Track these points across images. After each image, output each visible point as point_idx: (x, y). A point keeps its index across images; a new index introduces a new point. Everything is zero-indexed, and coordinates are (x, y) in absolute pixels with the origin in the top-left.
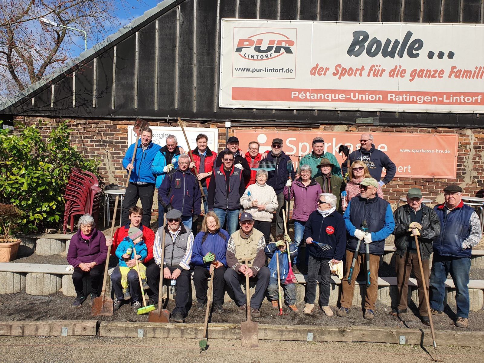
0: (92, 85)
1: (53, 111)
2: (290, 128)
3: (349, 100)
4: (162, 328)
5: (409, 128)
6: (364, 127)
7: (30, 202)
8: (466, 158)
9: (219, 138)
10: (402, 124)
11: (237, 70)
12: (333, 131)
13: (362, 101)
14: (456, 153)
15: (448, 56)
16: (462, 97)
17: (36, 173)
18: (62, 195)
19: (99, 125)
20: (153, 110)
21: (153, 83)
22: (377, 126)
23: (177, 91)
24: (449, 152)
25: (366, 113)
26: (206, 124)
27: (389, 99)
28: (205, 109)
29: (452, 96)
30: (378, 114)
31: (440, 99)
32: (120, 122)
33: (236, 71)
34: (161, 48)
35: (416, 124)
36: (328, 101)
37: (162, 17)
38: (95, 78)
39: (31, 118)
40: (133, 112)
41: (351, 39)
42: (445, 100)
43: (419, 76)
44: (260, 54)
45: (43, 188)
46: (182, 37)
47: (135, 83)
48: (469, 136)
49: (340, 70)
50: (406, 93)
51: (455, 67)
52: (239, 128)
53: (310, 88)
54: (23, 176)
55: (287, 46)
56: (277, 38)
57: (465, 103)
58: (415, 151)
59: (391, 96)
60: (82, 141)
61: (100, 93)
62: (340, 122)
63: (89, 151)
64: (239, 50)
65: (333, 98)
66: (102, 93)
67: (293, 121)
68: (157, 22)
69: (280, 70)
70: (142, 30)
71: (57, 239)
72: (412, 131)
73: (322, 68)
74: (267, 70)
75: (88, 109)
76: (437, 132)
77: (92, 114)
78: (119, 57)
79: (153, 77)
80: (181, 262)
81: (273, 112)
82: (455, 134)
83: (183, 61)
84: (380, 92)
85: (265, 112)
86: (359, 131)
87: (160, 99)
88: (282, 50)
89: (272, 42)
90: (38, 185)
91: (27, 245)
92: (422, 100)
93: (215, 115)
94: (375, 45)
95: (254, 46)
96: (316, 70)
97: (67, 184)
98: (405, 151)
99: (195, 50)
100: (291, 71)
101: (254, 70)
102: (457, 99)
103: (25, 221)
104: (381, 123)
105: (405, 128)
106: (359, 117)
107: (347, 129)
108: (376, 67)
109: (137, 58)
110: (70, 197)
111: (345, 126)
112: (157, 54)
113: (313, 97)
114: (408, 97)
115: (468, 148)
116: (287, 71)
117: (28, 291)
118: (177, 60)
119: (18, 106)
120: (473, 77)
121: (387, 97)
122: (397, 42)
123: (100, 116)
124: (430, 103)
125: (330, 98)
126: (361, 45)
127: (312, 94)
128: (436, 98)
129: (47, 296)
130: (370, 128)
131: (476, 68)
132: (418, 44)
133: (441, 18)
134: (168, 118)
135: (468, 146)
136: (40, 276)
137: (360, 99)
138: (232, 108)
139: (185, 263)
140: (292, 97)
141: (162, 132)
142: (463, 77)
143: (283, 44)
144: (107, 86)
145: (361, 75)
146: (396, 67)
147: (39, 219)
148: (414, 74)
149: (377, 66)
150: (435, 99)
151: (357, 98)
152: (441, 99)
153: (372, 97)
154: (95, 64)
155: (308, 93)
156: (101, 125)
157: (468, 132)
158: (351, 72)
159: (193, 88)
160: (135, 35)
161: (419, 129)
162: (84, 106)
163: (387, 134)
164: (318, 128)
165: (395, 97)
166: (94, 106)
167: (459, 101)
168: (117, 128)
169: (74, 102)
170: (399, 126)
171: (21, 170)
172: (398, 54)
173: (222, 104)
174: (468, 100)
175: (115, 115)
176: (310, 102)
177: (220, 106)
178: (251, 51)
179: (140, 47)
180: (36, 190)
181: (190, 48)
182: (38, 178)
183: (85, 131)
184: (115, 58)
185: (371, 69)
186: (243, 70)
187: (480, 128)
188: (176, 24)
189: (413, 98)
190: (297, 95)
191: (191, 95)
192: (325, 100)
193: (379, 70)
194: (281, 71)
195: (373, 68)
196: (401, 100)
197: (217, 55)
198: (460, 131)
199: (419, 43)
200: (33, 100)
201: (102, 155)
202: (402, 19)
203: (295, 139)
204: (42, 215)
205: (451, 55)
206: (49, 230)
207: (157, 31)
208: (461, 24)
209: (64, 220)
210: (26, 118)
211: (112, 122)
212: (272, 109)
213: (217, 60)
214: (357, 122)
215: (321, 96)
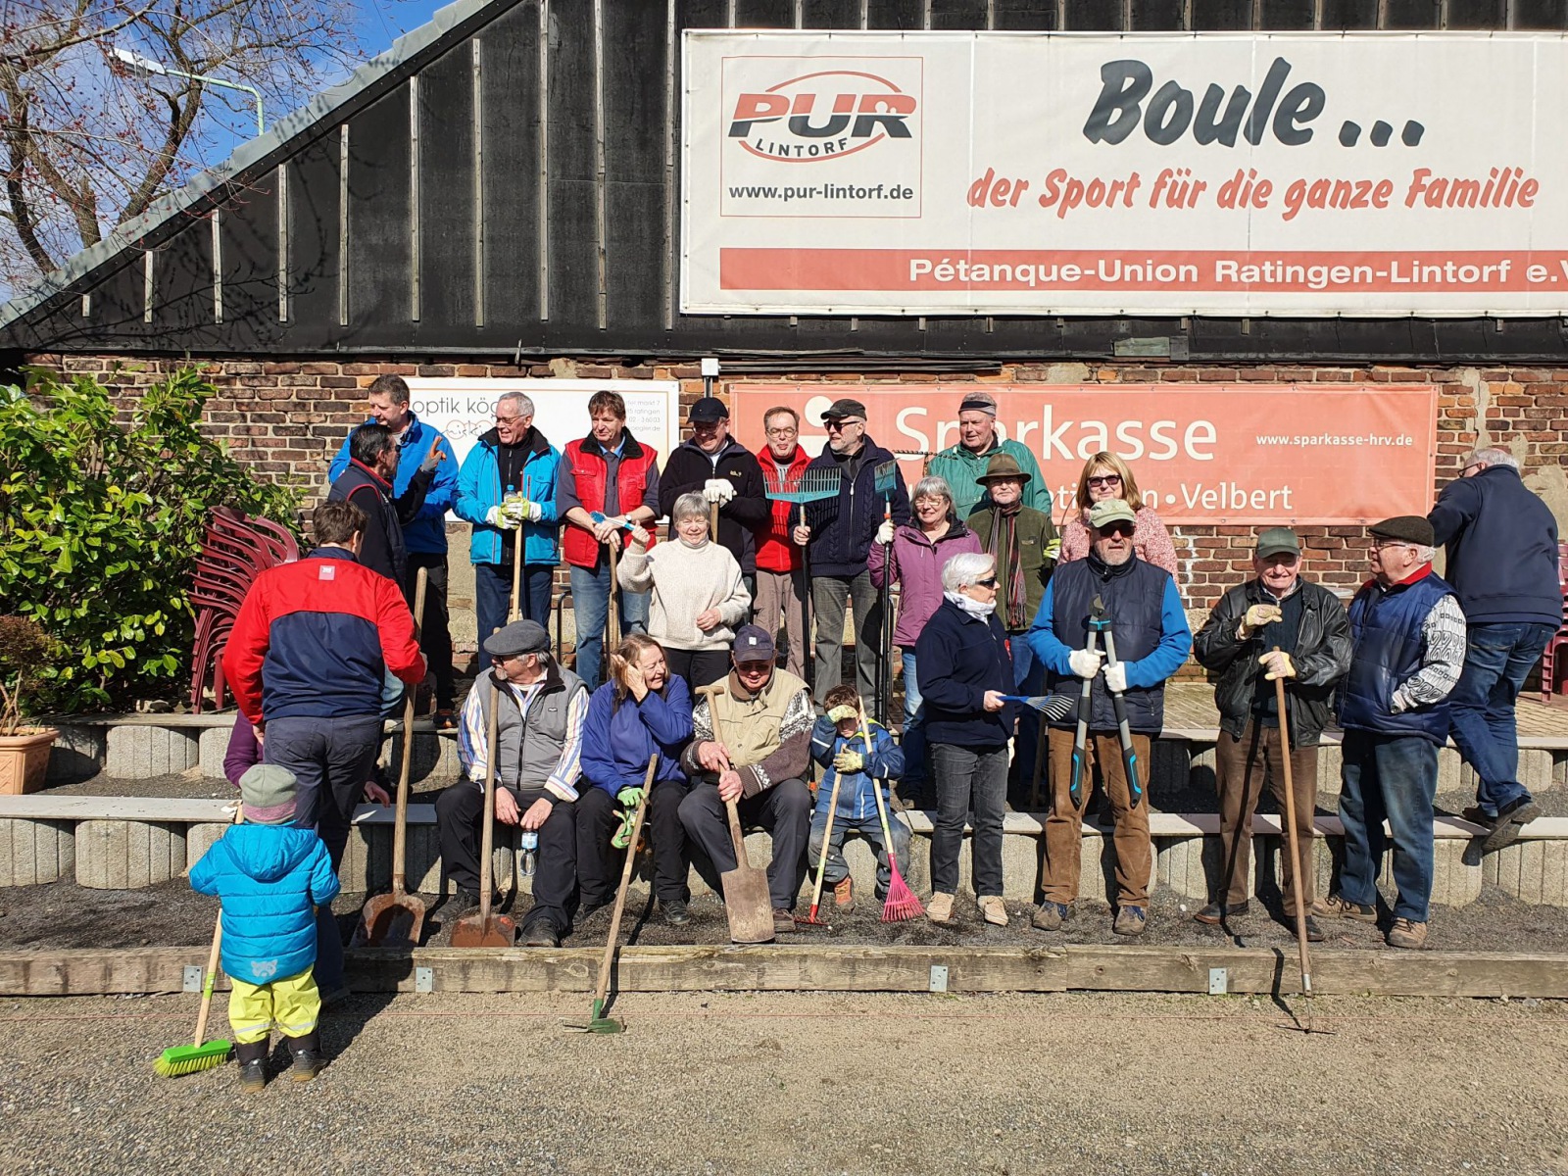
0: (275, 250)
1: (151, 336)
2: (908, 376)
3: (1091, 283)
4: (489, 963)
5: (1283, 369)
6: (1142, 367)
7: (82, 612)
8: (1462, 459)
10: (1262, 356)
11: (736, 193)
12: (1045, 384)
13: (1134, 284)
14: (1433, 446)
15: (1404, 136)
16: (1450, 267)
17: (97, 520)
18: (182, 591)
19: (300, 377)
20: (471, 326)
21: (469, 240)
22: (1183, 363)
23: (544, 264)
24: (1409, 441)
25: (1147, 323)
26: (641, 366)
27: (1219, 279)
28: (636, 321)
29: (1416, 263)
30: (1184, 324)
31: (1379, 274)
32: (366, 367)
33: (733, 196)
34: (491, 129)
35: (1307, 356)
36: (1025, 286)
37: (493, 28)
38: (282, 228)
39: (83, 359)
40: (408, 334)
41: (1096, 87)
42: (1395, 279)
43: (1312, 203)
44: (807, 142)
45: (123, 567)
46: (557, 92)
47: (409, 243)
48: (1471, 390)
49: (1063, 187)
50: (1272, 256)
51: (1427, 172)
52: (745, 379)
53: (969, 248)
54: (58, 530)
55: (893, 113)
56: (861, 88)
57: (1459, 287)
58: (1305, 441)
59: (1224, 267)
60: (248, 430)
61: (301, 277)
62: (1063, 353)
63: (270, 460)
64: (739, 129)
65: (1043, 277)
66: (306, 279)
67: (916, 353)
68: (476, 43)
69: (871, 191)
70: (430, 69)
71: (171, 728)
72: (1293, 376)
73: (1004, 182)
74: (830, 192)
75: (262, 329)
76: (1370, 378)
77: (274, 342)
78: (356, 159)
79: (468, 220)
80: (551, 778)
81: (854, 325)
82: (1428, 384)
83: (563, 166)
84: (1191, 257)
85: (827, 327)
86: (1125, 381)
87: (490, 291)
88: (879, 128)
89: (844, 101)
90: (106, 558)
91: (77, 749)
92: (1324, 279)
93: (668, 340)
94: (1173, 107)
95: (789, 115)
96: (989, 190)
97: (199, 556)
98: (1273, 441)
99: (600, 133)
100: (908, 194)
101: (789, 193)
102: (1432, 274)
103: (69, 672)
104: (1196, 355)
105: (1271, 369)
106: (1126, 336)
107: (1087, 376)
108: (1176, 177)
109: (414, 161)
110: (208, 597)
111: (1081, 365)
112: (478, 149)
113: (978, 276)
114: (1280, 270)
115: (1469, 429)
116: (895, 194)
117: (83, 876)
118: (544, 165)
119: (38, 323)
120: (1484, 203)
121: (1214, 270)
122: (1241, 94)
123: (301, 350)
124: (1350, 286)
125: (1032, 278)
126: (1129, 104)
127: (975, 267)
128: (1368, 270)
129: (139, 891)
130: (1159, 371)
131: (1494, 172)
132: (1307, 100)
133: (1382, 15)
134: (517, 351)
135: (1469, 422)
136: (118, 830)
137: (1127, 278)
138: (722, 316)
139: (561, 779)
140: (913, 278)
142: (1450, 203)
143: (881, 109)
144: (323, 253)
145: (1128, 202)
146: (1240, 174)
147: (111, 666)
148: (1298, 196)
149: (1180, 172)
150: (1363, 274)
151: (1117, 276)
152: (1385, 274)
153: (1166, 273)
154: (282, 183)
155: (962, 262)
156: (305, 380)
157: (1470, 377)
158: (1095, 193)
159: (597, 253)
160: (408, 86)
161: (1315, 371)
162: (249, 318)
163: (1215, 388)
164: (996, 373)
165: (1239, 272)
166: (283, 319)
167: (1438, 279)
168: (359, 387)
169: (218, 306)
170: (1253, 363)
171: (51, 513)
172: (1246, 133)
173: (690, 304)
174: (1469, 274)
175: (350, 346)
176: (969, 292)
177: (683, 310)
178: (778, 132)
179: (424, 124)
180: (101, 574)
181: (583, 127)
182: (104, 535)
183: (257, 399)
184: (344, 164)
185: (1160, 184)
186: (754, 193)
187: (1508, 364)
188: (536, 50)
189: (1295, 274)
190: (928, 270)
191: (590, 276)
192: (1016, 285)
193: (1185, 185)
194: (875, 193)
195: (1167, 179)
196: (1257, 279)
197: (670, 148)
198: (1445, 375)
199: (1313, 97)
200: (87, 300)
201: (312, 474)
202: (1257, 19)
203: (923, 411)
204: (122, 653)
205: (1413, 133)
206: (148, 704)
207: (476, 73)
208: (1443, 31)
209: (194, 669)
210: (65, 360)
211: (340, 367)
212: (849, 317)
213: (670, 162)
214: (1120, 351)
215: (1003, 273)
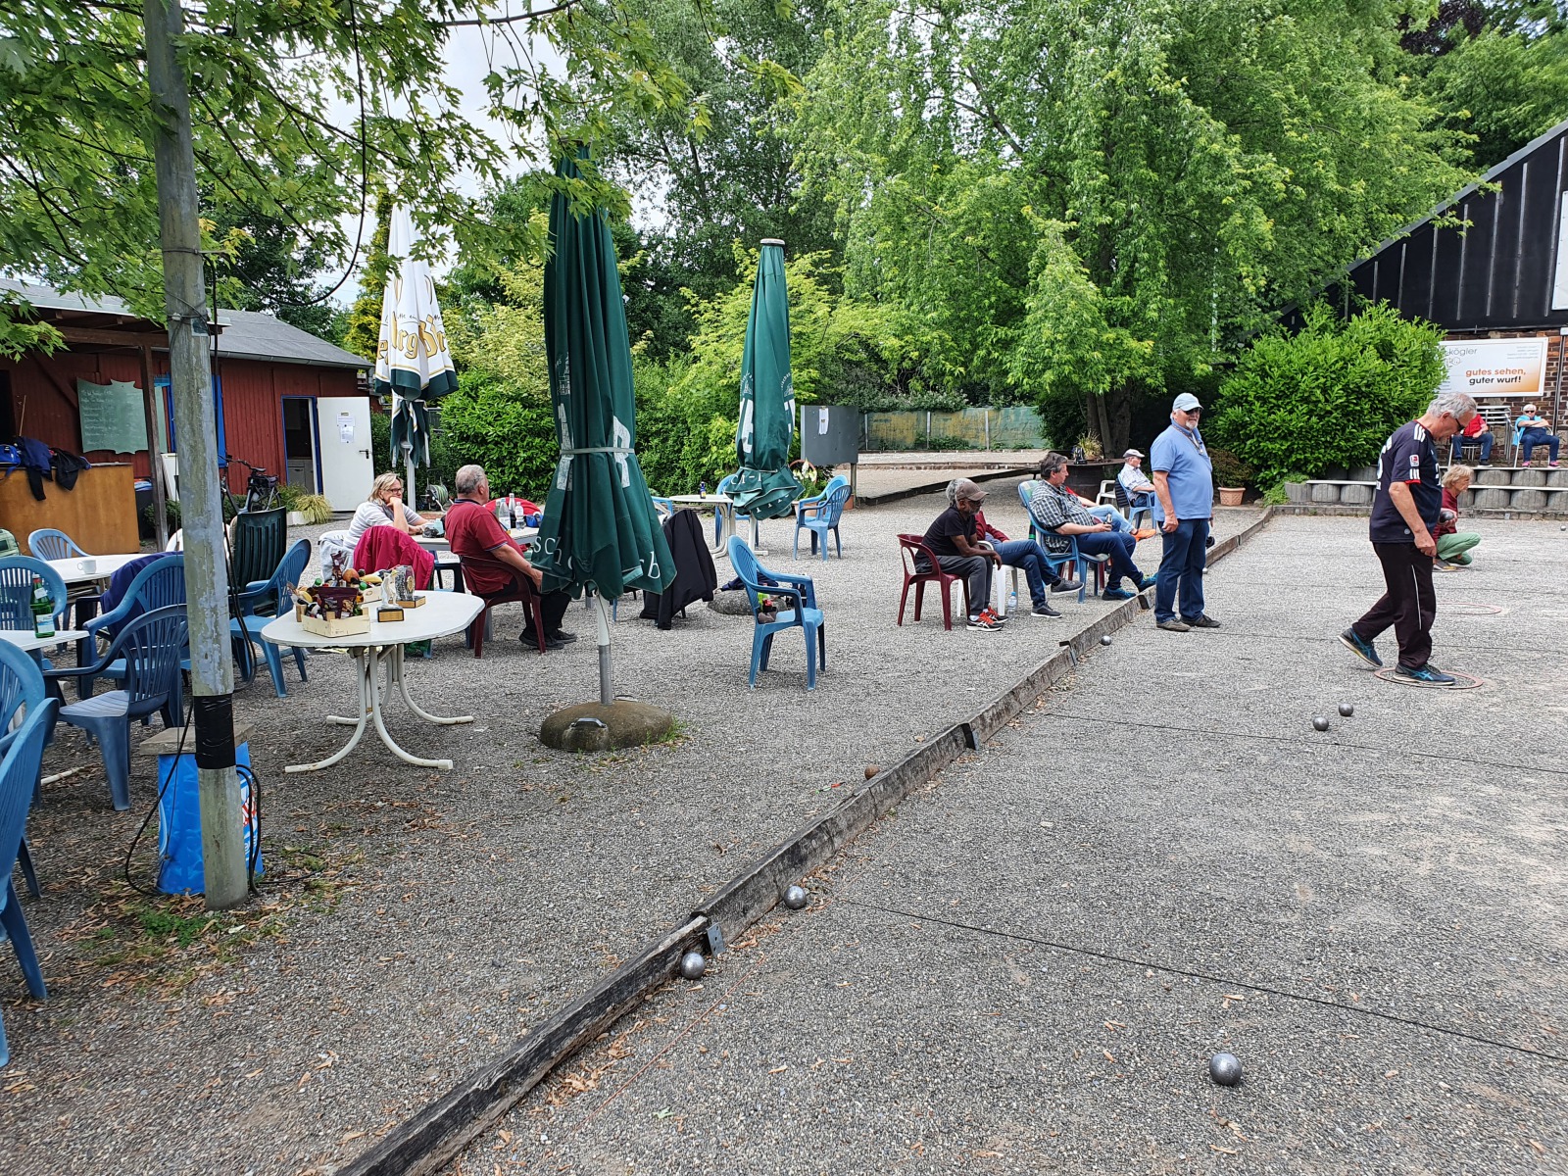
9: (1549, 350)
20: (1454, 320)
21: (1457, 286)
26: (1530, 332)
28: (1531, 314)
37: (1474, 202)
38: (1375, 286)
68: (1466, 206)
83: (1502, 254)
87: (1464, 305)
93: (1545, 321)
118: (1493, 255)
134: (1476, 329)
141: (1465, 348)
154: (1376, 269)
159: (1513, 287)
173: (1556, 306)
177: (1554, 308)
181: (1513, 236)
184: (1403, 258)
188: (1492, 207)
191: (1510, 296)
197: (1553, 241)
213: (1553, 247)
